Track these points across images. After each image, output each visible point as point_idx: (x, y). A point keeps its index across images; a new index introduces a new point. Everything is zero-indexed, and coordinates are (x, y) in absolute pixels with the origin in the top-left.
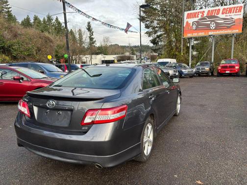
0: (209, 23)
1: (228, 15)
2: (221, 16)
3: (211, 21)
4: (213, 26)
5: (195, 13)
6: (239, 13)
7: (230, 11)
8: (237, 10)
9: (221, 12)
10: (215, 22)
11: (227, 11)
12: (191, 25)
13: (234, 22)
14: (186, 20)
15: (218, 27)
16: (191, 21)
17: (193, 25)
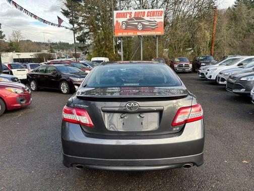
0: (137, 23)
1: (152, 17)
2: (146, 18)
3: (139, 22)
4: (140, 27)
5: (124, 13)
6: (161, 17)
7: (153, 14)
8: (159, 14)
9: (146, 14)
10: (142, 24)
11: (151, 14)
12: (121, 24)
13: (157, 25)
14: (115, 19)
15: (145, 28)
16: (121, 20)
17: (122, 24)
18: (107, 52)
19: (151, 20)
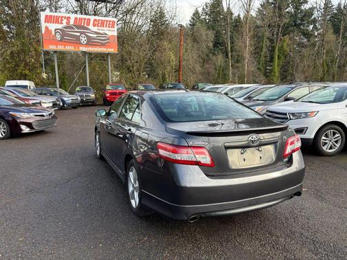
0: (78, 34)
1: (100, 28)
2: (92, 28)
3: (81, 33)
4: (83, 40)
5: (57, 18)
6: (113, 29)
7: (103, 24)
8: (109, 24)
9: (92, 23)
10: (87, 36)
11: (99, 23)
12: (53, 33)
14: (43, 25)
15: (90, 42)
16: (53, 27)
17: (55, 33)
18: (27, 72)
19: (99, 31)
